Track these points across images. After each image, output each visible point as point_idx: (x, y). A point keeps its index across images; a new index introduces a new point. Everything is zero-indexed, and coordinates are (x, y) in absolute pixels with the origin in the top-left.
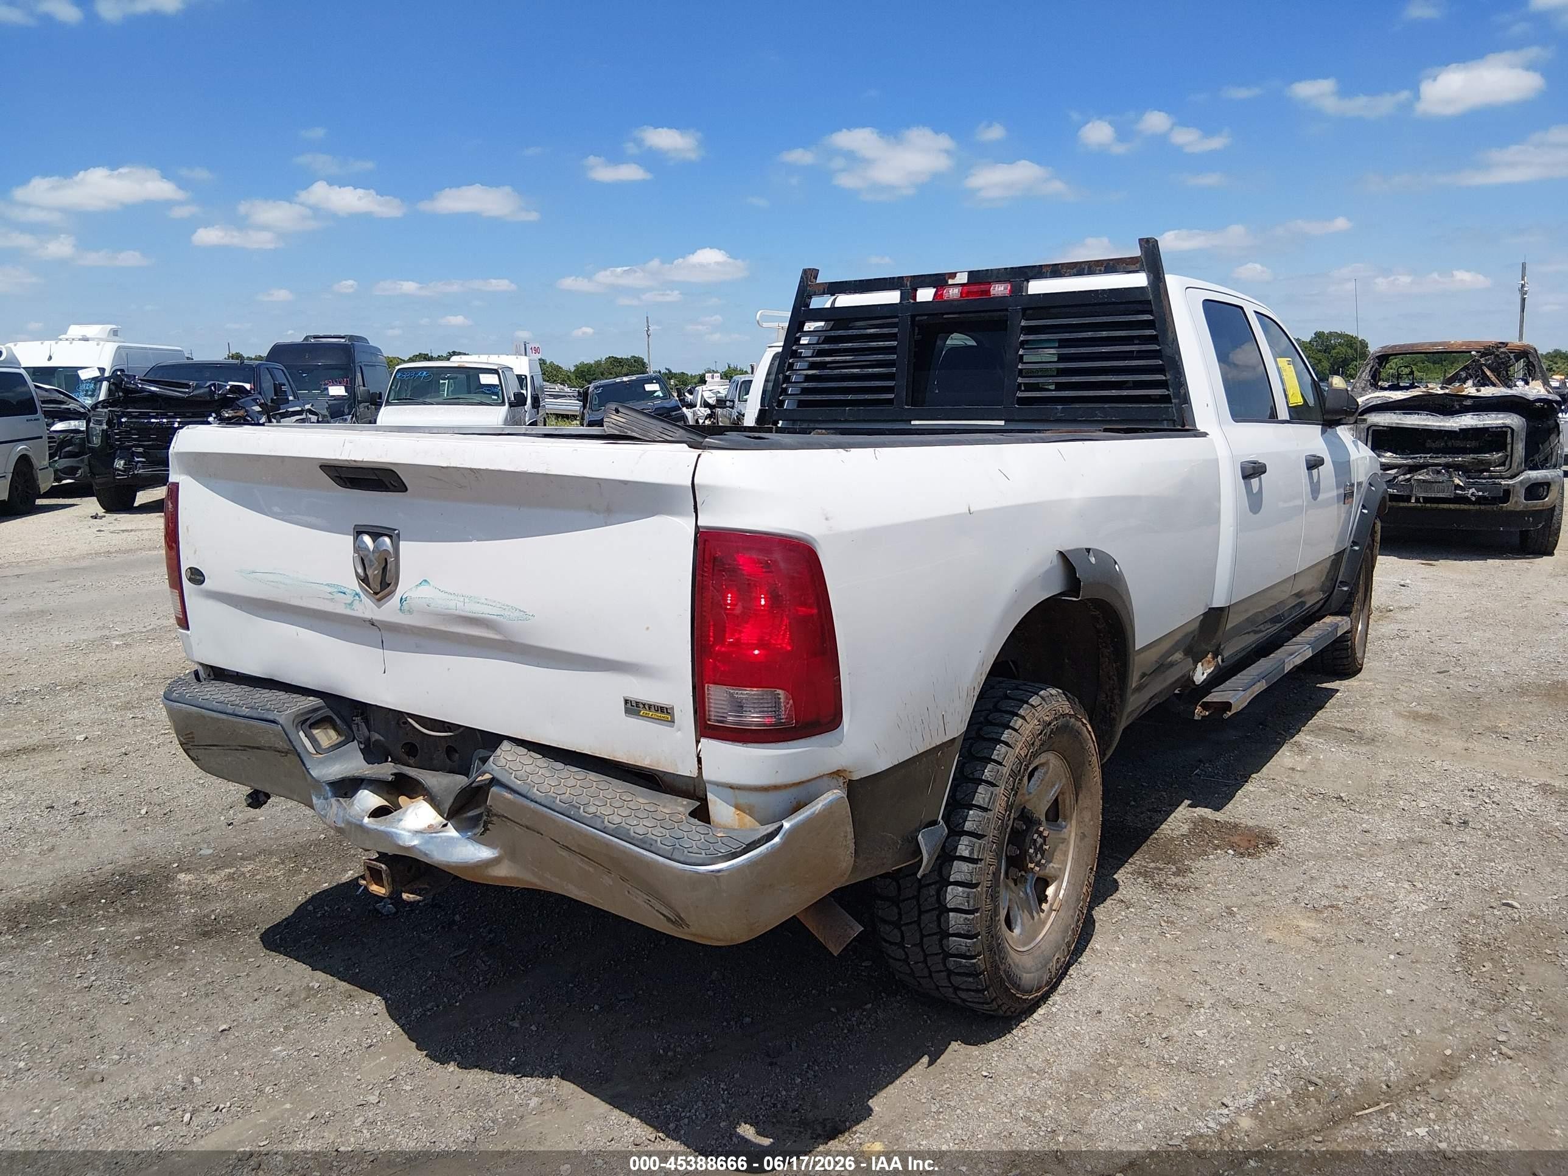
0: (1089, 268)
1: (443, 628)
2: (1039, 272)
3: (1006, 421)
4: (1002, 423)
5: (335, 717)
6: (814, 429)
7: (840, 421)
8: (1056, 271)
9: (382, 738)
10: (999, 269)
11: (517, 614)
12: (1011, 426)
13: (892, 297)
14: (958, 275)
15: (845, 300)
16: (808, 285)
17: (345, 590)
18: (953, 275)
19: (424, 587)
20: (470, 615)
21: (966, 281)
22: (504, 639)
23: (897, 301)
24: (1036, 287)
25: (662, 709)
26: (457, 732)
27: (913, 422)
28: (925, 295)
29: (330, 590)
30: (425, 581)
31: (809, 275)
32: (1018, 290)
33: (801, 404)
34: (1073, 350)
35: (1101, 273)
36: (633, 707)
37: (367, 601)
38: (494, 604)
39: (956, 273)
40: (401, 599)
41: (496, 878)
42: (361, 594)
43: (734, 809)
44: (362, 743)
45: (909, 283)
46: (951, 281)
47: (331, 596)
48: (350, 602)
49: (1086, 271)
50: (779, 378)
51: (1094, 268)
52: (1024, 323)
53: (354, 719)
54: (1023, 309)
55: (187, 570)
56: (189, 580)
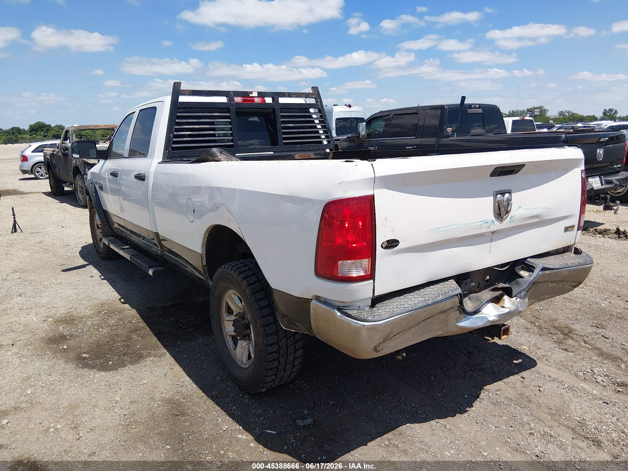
1: (522, 224)
2: (283, 95)
3: (274, 152)
4: (272, 153)
8: (290, 95)
11: (547, 209)
12: (276, 154)
13: (223, 99)
16: (177, 91)
17: (488, 221)
18: (251, 93)
19: (520, 209)
20: (534, 215)
21: (255, 96)
22: (541, 220)
23: (226, 101)
24: (282, 100)
25: (573, 226)
28: (238, 100)
29: (481, 223)
30: (520, 207)
31: (177, 86)
32: (276, 101)
34: (299, 125)
36: (567, 229)
37: (497, 223)
38: (541, 208)
39: (252, 92)
40: (511, 217)
42: (495, 221)
44: (466, 291)
45: (232, 94)
46: (251, 95)
47: (481, 226)
48: (489, 226)
49: (299, 96)
50: (171, 136)
51: (302, 95)
52: (281, 114)
53: (464, 281)
54: (280, 109)
55: (384, 243)
56: (385, 248)
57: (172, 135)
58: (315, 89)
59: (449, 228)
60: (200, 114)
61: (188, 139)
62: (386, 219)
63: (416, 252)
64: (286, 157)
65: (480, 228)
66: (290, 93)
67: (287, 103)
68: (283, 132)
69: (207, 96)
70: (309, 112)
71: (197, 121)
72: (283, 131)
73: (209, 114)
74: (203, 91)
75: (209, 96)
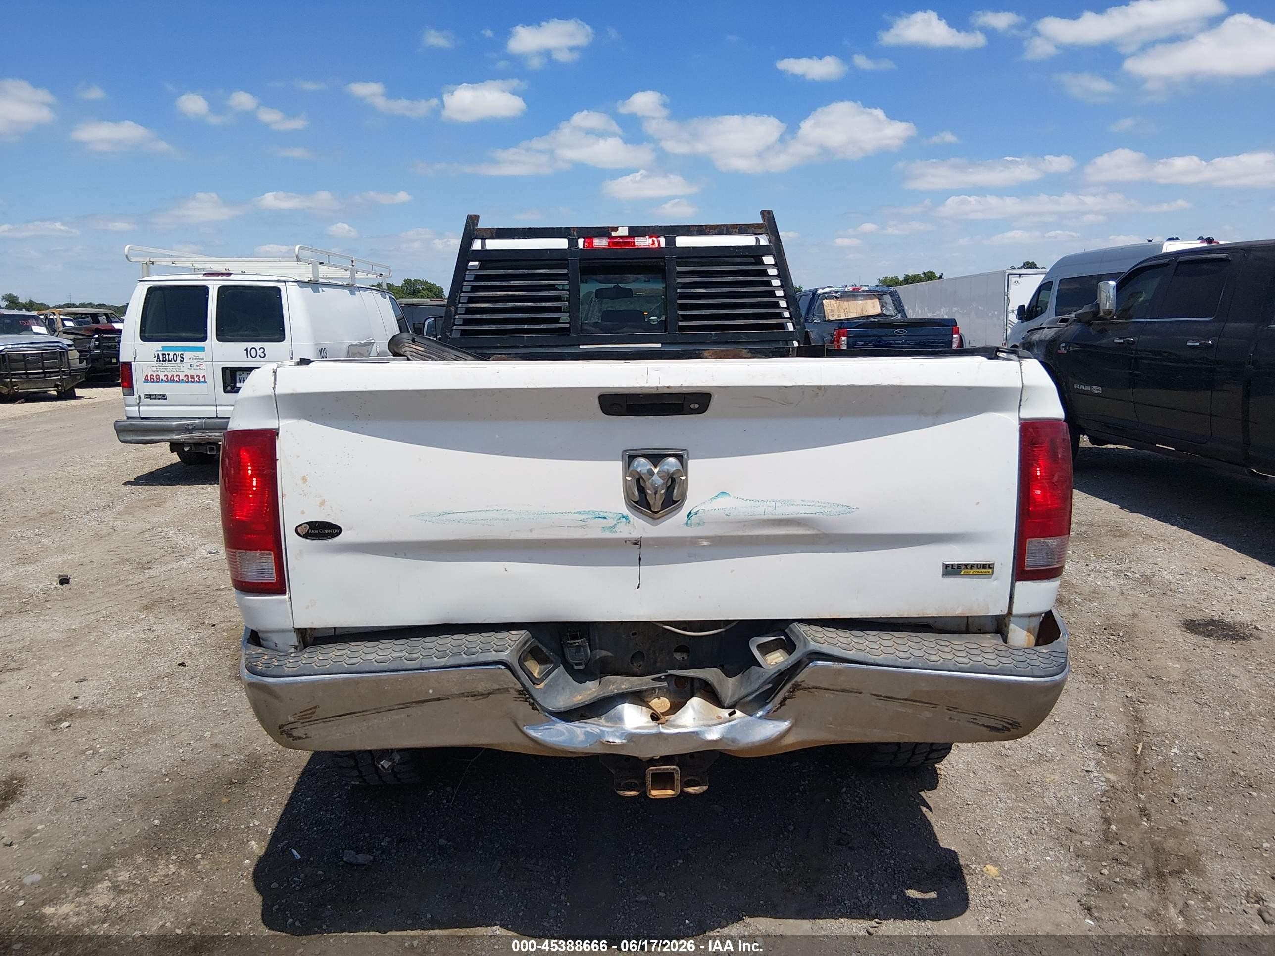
0: (727, 229)
1: (741, 533)
2: (688, 230)
3: (662, 344)
4: (660, 345)
5: (540, 646)
6: (493, 354)
7: (519, 347)
8: (702, 230)
9: (610, 654)
10: (655, 226)
11: (839, 509)
12: (667, 348)
13: (562, 244)
14: (619, 228)
15: (493, 244)
16: (472, 231)
17: (605, 515)
18: (616, 229)
19: (723, 499)
20: (783, 517)
21: (627, 234)
22: (818, 533)
23: (566, 247)
24: (682, 241)
25: (984, 566)
26: (728, 627)
27: (581, 347)
28: (600, 243)
29: (584, 517)
30: (723, 493)
31: (472, 220)
32: (671, 242)
33: (464, 333)
34: (719, 290)
35: (736, 233)
36: (951, 570)
37: (637, 521)
38: (812, 504)
39: (618, 227)
40: (690, 513)
41: (787, 746)
42: (630, 514)
43: (1026, 632)
44: (580, 664)
45: (575, 233)
46: (614, 234)
47: (583, 523)
48: (611, 525)
49: (725, 232)
50: (451, 310)
51: (730, 230)
52: (679, 269)
53: (572, 642)
54: (676, 258)
55: (301, 525)
56: (306, 536)
57: (453, 309)
58: (768, 215)
59: (479, 515)
60: (510, 271)
61: (484, 316)
62: (304, 479)
63: (396, 555)
64: (683, 355)
65: (582, 527)
66: (702, 226)
67: (693, 247)
68: (680, 305)
69: (526, 238)
70: (762, 263)
71: (504, 283)
72: (679, 302)
73: (526, 271)
74: (518, 228)
75: (529, 238)
